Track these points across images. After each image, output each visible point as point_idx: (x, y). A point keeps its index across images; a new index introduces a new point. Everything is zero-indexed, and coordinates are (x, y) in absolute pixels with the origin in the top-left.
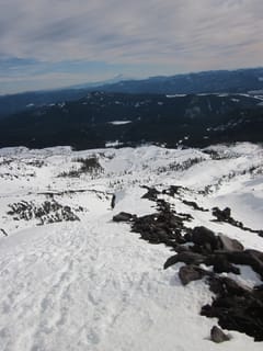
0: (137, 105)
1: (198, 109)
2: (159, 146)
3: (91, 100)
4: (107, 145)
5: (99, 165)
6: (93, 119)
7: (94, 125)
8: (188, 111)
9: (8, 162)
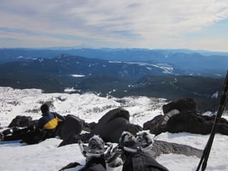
0: (90, 66)
1: (126, 72)
2: (96, 94)
3: (60, 59)
4: (66, 90)
6: (60, 72)
8: (120, 72)
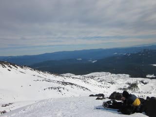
4: (147, 76)
5: (137, 87)
7: (143, 65)
9: (102, 81)
